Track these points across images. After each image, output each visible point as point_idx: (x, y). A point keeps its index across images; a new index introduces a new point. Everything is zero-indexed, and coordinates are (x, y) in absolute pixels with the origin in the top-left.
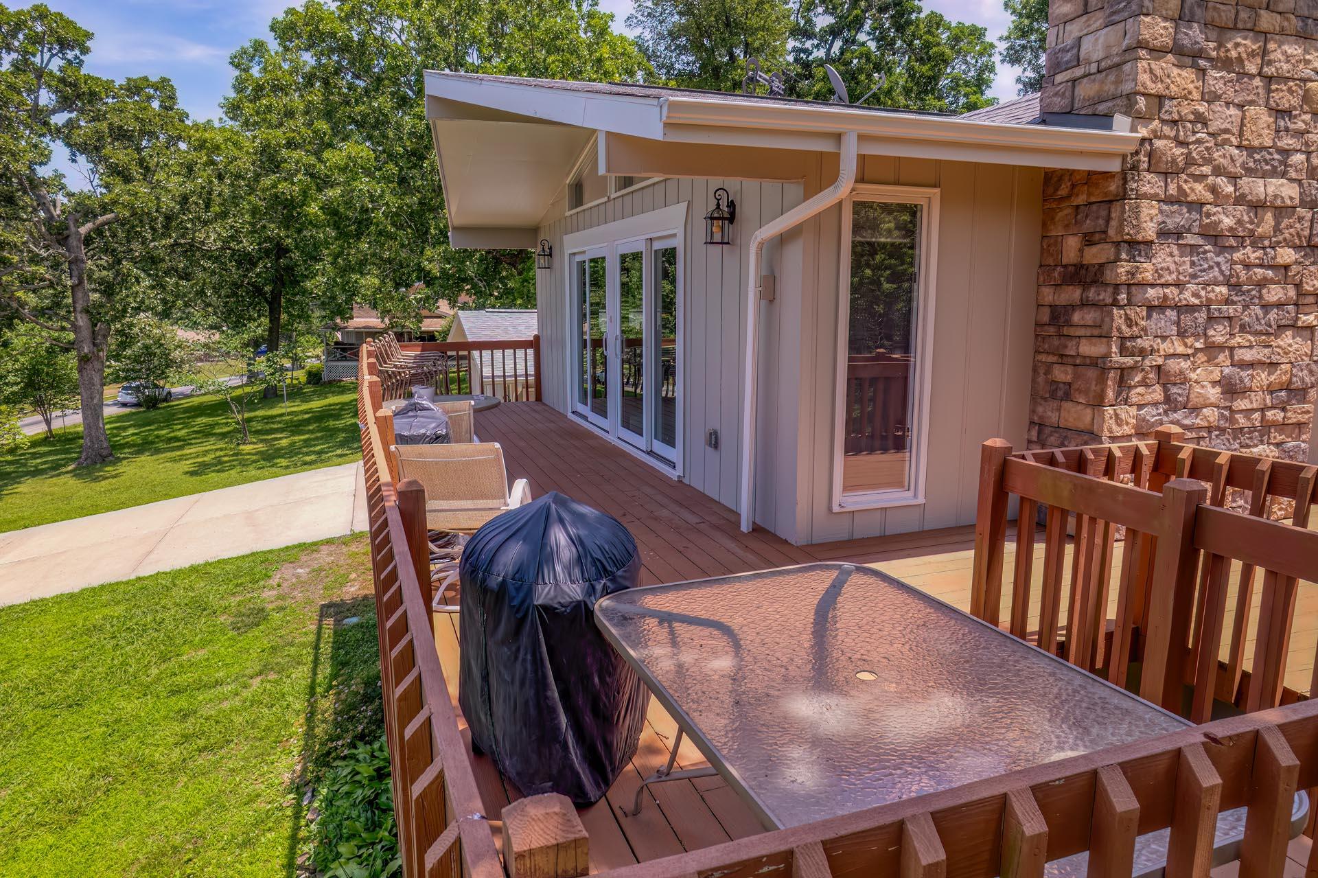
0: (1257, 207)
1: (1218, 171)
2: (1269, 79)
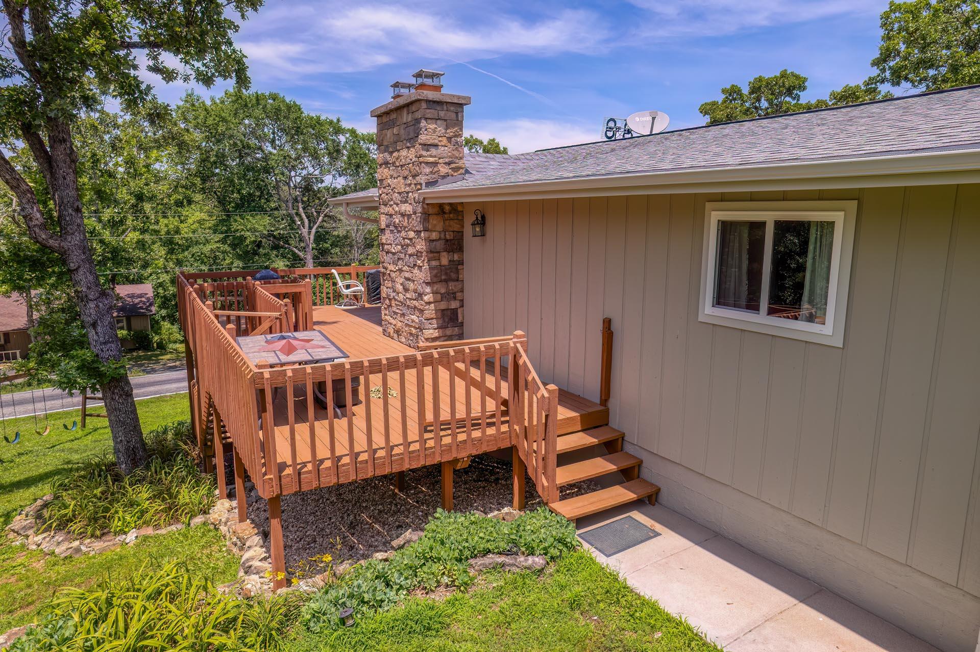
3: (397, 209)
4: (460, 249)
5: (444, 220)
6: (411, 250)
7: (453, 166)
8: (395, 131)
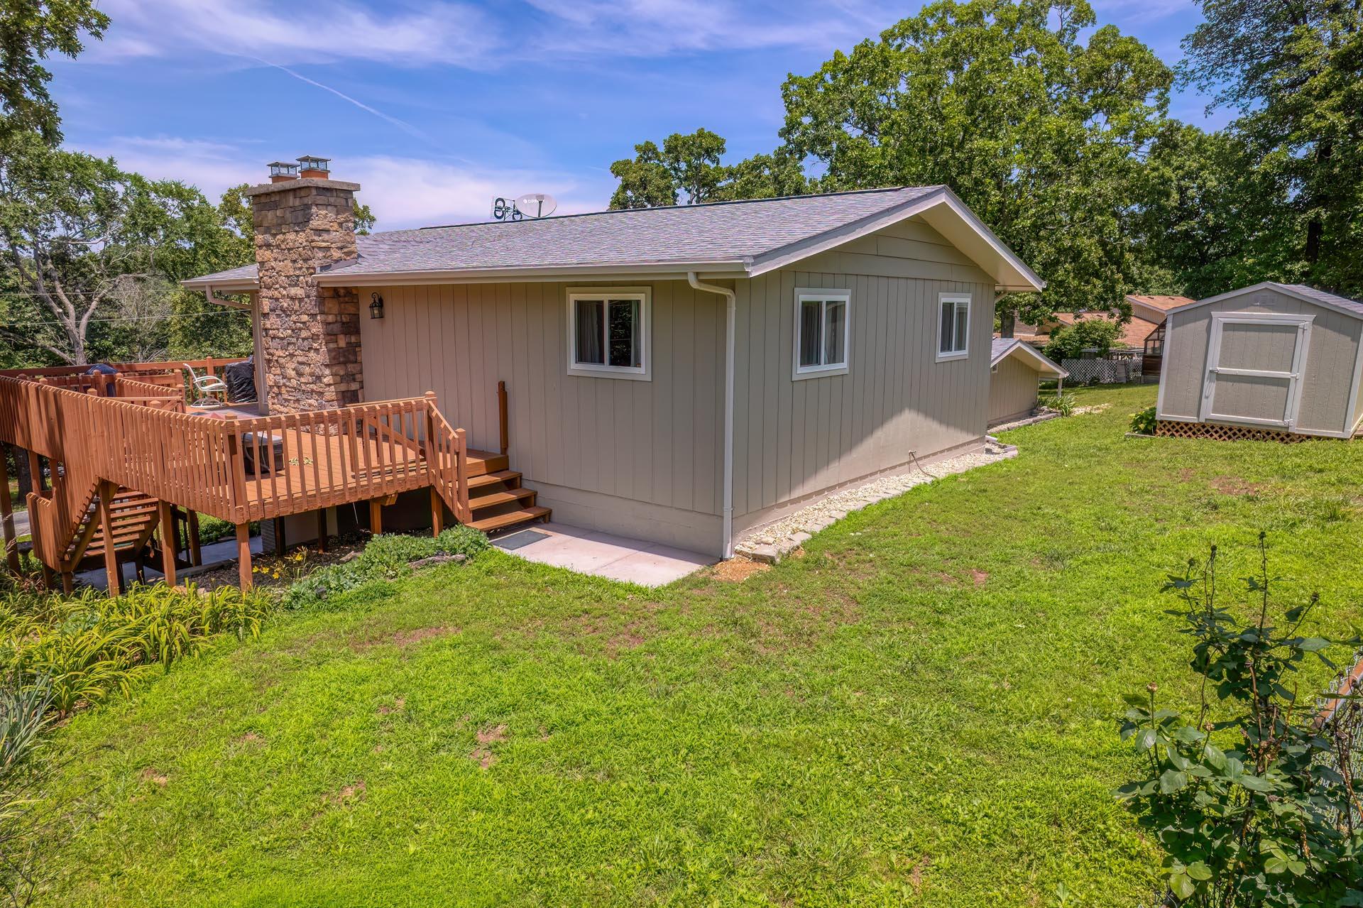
1: (281, 286)
3: (284, 292)
4: (357, 331)
5: (340, 303)
6: (304, 334)
7: (345, 250)
8: (279, 213)
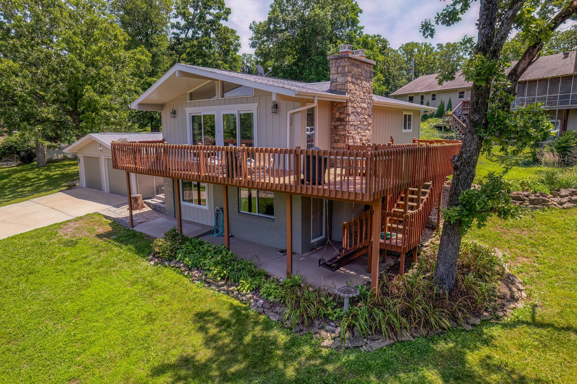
0: (362, 108)
1: (358, 102)
2: (362, 87)
3: (359, 105)
6: (365, 123)
8: (359, 70)
